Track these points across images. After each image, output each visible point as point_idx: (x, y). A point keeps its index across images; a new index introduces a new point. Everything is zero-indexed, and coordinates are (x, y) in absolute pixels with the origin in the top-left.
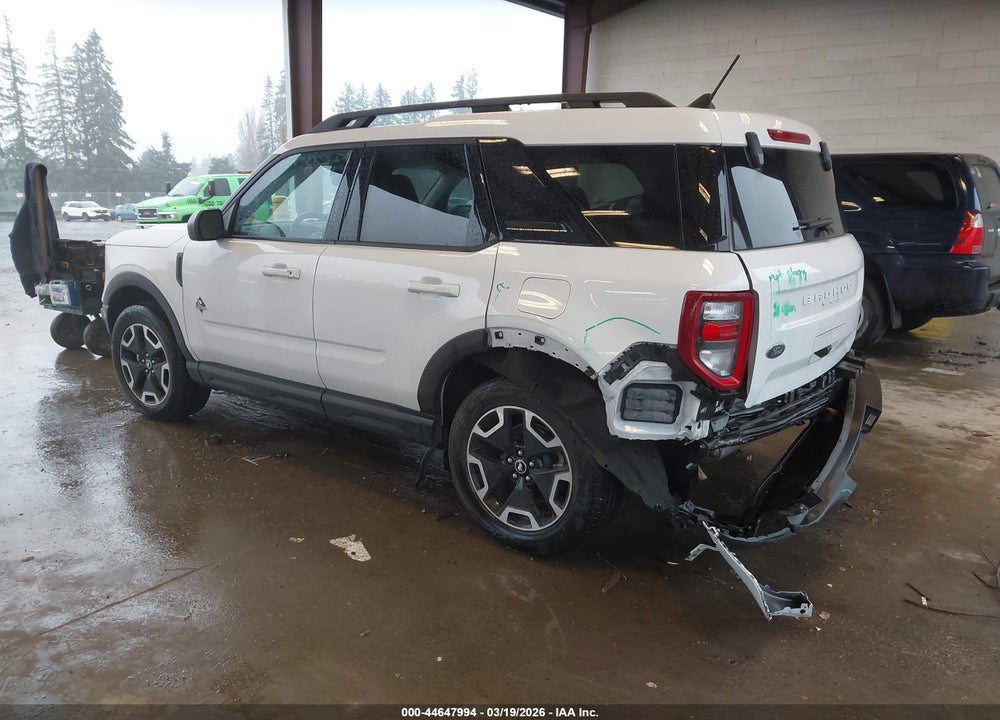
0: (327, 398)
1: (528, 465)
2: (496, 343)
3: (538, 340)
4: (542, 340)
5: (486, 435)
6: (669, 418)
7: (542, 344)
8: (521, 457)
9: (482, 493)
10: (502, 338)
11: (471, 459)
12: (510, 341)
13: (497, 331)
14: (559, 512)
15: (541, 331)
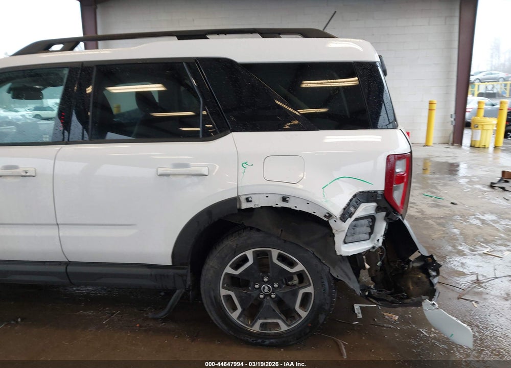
0: (70, 269)
1: (273, 287)
2: (245, 205)
3: (284, 199)
4: (287, 199)
5: (237, 273)
6: (367, 236)
7: (287, 202)
8: (266, 283)
9: (235, 315)
10: (251, 201)
11: (224, 292)
12: (258, 202)
13: (248, 196)
14: (303, 314)
15: (286, 192)
